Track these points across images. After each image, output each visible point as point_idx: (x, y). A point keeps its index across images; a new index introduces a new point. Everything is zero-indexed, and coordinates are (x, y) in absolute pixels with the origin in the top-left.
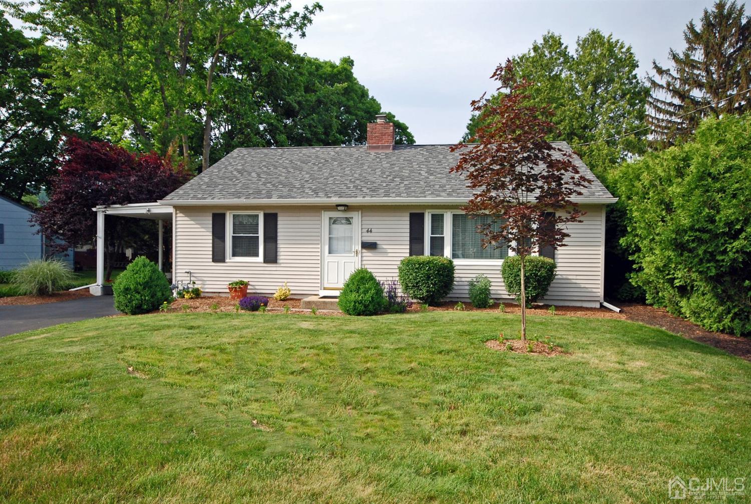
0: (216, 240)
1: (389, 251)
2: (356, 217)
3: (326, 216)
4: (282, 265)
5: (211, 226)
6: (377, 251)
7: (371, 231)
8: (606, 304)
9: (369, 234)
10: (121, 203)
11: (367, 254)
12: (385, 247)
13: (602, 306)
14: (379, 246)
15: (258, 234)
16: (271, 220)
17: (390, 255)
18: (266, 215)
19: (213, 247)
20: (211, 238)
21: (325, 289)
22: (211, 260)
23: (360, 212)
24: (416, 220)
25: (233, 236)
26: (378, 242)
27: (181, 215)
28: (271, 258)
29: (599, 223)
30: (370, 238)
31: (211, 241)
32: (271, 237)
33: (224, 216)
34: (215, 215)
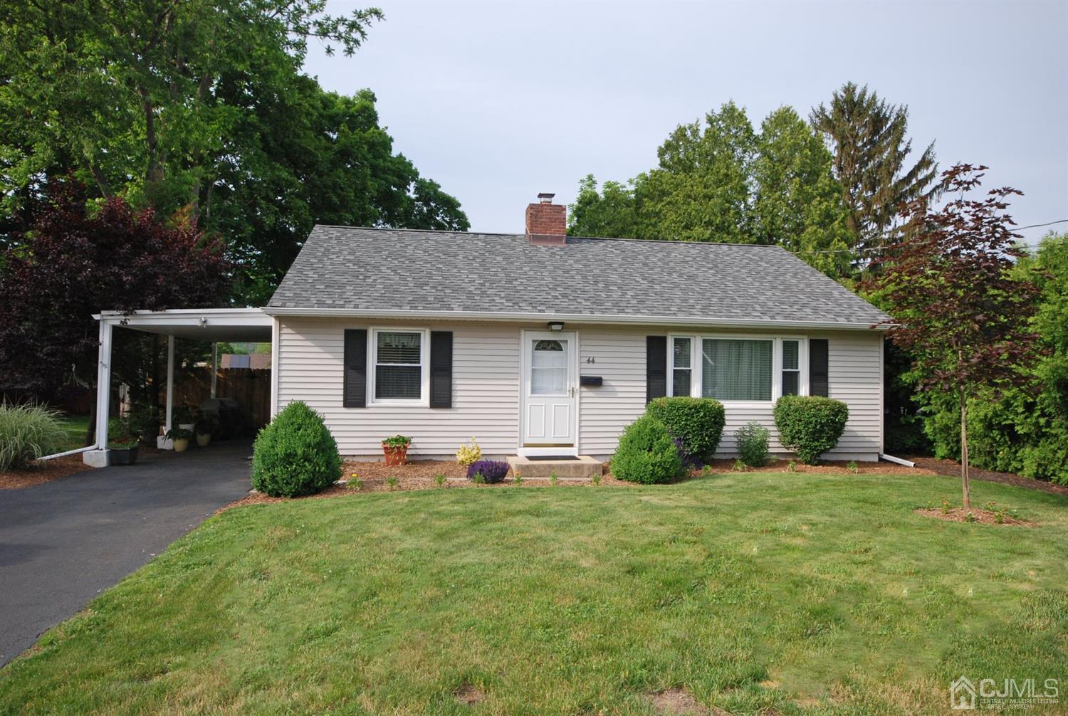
0: (349, 372)
1: (618, 389)
2: (573, 343)
3: (527, 340)
4: (460, 411)
5: (342, 350)
6: (602, 389)
7: (593, 361)
8: (886, 457)
9: (591, 365)
10: (154, 307)
11: (589, 394)
12: (613, 383)
13: (881, 459)
14: (604, 383)
15: (419, 363)
16: (443, 343)
17: (620, 395)
18: (435, 337)
19: (346, 383)
20: (342, 368)
21: (526, 446)
22: (342, 404)
23: (577, 333)
24: (656, 346)
25: (377, 366)
26: (604, 377)
27: (289, 331)
28: (442, 399)
29: (877, 354)
30: (591, 372)
31: (342, 374)
32: (442, 368)
33: (363, 334)
34: (348, 334)
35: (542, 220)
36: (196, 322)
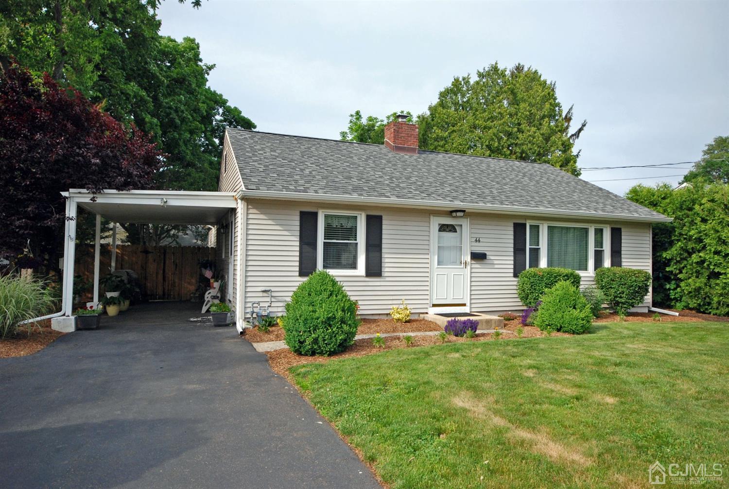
0: (305, 247)
1: (496, 262)
2: (465, 226)
3: (435, 222)
4: (387, 279)
5: (298, 228)
6: (486, 261)
7: (479, 241)
8: (654, 309)
9: (477, 244)
10: (120, 188)
11: (477, 265)
12: (492, 258)
13: (650, 311)
14: (488, 257)
15: (356, 240)
16: (375, 223)
17: (496, 266)
18: (369, 218)
19: (301, 256)
20: (298, 244)
21: (434, 305)
22: (297, 274)
23: (469, 219)
24: (519, 229)
25: (324, 243)
26: (488, 253)
27: (254, 211)
28: (374, 270)
29: (648, 239)
30: (479, 249)
31: (298, 249)
32: (374, 246)
33: (315, 215)
34: (303, 215)
35: (402, 135)
36: (157, 202)
